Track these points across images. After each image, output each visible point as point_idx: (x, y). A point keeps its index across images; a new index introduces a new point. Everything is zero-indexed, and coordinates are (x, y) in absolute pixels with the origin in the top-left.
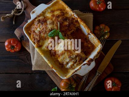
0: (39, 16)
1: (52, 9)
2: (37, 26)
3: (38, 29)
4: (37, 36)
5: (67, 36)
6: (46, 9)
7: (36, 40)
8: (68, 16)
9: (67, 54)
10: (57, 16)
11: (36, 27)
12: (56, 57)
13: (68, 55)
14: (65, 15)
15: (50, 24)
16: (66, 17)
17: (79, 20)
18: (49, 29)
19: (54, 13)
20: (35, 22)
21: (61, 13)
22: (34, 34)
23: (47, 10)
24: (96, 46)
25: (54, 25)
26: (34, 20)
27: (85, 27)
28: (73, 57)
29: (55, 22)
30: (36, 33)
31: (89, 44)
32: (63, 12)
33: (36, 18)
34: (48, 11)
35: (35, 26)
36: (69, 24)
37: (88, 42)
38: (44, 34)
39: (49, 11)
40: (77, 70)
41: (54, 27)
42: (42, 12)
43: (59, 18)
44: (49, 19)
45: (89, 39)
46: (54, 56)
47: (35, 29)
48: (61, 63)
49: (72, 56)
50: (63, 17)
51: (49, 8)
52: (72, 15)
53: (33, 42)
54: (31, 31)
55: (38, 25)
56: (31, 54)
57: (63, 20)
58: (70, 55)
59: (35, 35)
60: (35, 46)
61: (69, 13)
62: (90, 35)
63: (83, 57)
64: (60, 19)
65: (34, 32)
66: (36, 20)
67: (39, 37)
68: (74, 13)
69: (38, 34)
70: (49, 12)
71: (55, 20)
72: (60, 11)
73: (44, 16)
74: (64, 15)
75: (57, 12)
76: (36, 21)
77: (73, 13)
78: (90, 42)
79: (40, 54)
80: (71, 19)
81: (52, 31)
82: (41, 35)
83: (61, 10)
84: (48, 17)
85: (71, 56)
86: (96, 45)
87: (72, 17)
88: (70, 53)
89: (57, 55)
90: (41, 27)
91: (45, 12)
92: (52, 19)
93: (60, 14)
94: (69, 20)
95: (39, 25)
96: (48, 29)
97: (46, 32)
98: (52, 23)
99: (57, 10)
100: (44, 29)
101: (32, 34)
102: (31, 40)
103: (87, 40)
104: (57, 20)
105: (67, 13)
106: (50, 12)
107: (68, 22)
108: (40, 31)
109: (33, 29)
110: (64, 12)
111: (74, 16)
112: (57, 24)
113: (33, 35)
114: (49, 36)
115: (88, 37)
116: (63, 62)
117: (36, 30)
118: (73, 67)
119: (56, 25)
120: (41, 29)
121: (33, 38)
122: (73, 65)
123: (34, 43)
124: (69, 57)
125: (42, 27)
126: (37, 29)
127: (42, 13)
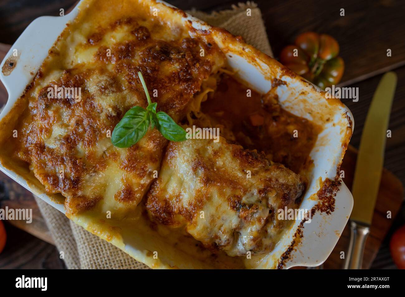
0: (41, 75)
1: (86, 27)
2: (44, 118)
3: (58, 131)
4: (63, 161)
5: (191, 120)
6: (62, 35)
7: (61, 185)
8: (169, 36)
9: (222, 194)
10: (121, 51)
11: (44, 124)
12: (175, 226)
13: (229, 199)
14: (156, 37)
15: (103, 90)
16: (160, 43)
17: (218, 38)
18: (107, 116)
19: (103, 44)
20: (31, 105)
21: (132, 33)
22: (46, 157)
23: (69, 39)
24: (319, 123)
25: (119, 89)
26: (23, 96)
27: (254, 60)
28: (253, 200)
29: (124, 79)
30: (51, 151)
31: (288, 124)
32: (142, 28)
33: (30, 88)
34: (73, 41)
35: (39, 122)
36: (187, 69)
37: (283, 119)
38: (92, 142)
39: (80, 38)
40: (290, 249)
41: (124, 98)
42: (51, 52)
43: (133, 57)
44: (89, 72)
45: (280, 106)
46: (165, 222)
47: (43, 137)
48: (206, 241)
49: (244, 200)
50: (150, 45)
51: (73, 27)
52: (181, 30)
53: (49, 194)
54: (27, 152)
55: (50, 113)
56: (59, 247)
57: (154, 58)
58: (235, 196)
59: (50, 164)
60: (66, 209)
61: (165, 24)
62: (285, 83)
63: (290, 183)
64: (138, 58)
65: (41, 148)
66: (36, 94)
67: (74, 164)
68: (190, 18)
69: (63, 150)
70: (81, 45)
71: (119, 69)
72: (126, 28)
73: (62, 68)
74: (148, 37)
75: (114, 33)
76: (34, 99)
77: (185, 16)
78: (290, 115)
79: (104, 236)
80: (184, 46)
81: (124, 121)
82: (78, 152)
83: (129, 21)
84: (83, 65)
85: (240, 198)
86: (321, 119)
87: (185, 35)
88: (234, 188)
89: (180, 212)
90: (65, 118)
91: (65, 48)
92: (103, 71)
93: (131, 38)
94: (179, 52)
95: (57, 112)
96: (103, 116)
97: (95, 131)
98: (111, 85)
99: (113, 26)
100: (85, 122)
101: (34, 160)
102: (41, 188)
103: (275, 110)
104: (129, 65)
105: (158, 26)
106: (84, 42)
107: (178, 60)
108: (67, 138)
109: (32, 140)
110: (146, 24)
111: (194, 30)
112: (134, 83)
113: (43, 165)
114: (118, 145)
115: (277, 98)
116: (217, 237)
117: (49, 137)
118: (267, 242)
119: (131, 89)
120: (67, 126)
121: (46, 176)
122: (264, 232)
123: (60, 198)
124: (233, 207)
125: (72, 115)
126: (49, 131)
127: (51, 58)
